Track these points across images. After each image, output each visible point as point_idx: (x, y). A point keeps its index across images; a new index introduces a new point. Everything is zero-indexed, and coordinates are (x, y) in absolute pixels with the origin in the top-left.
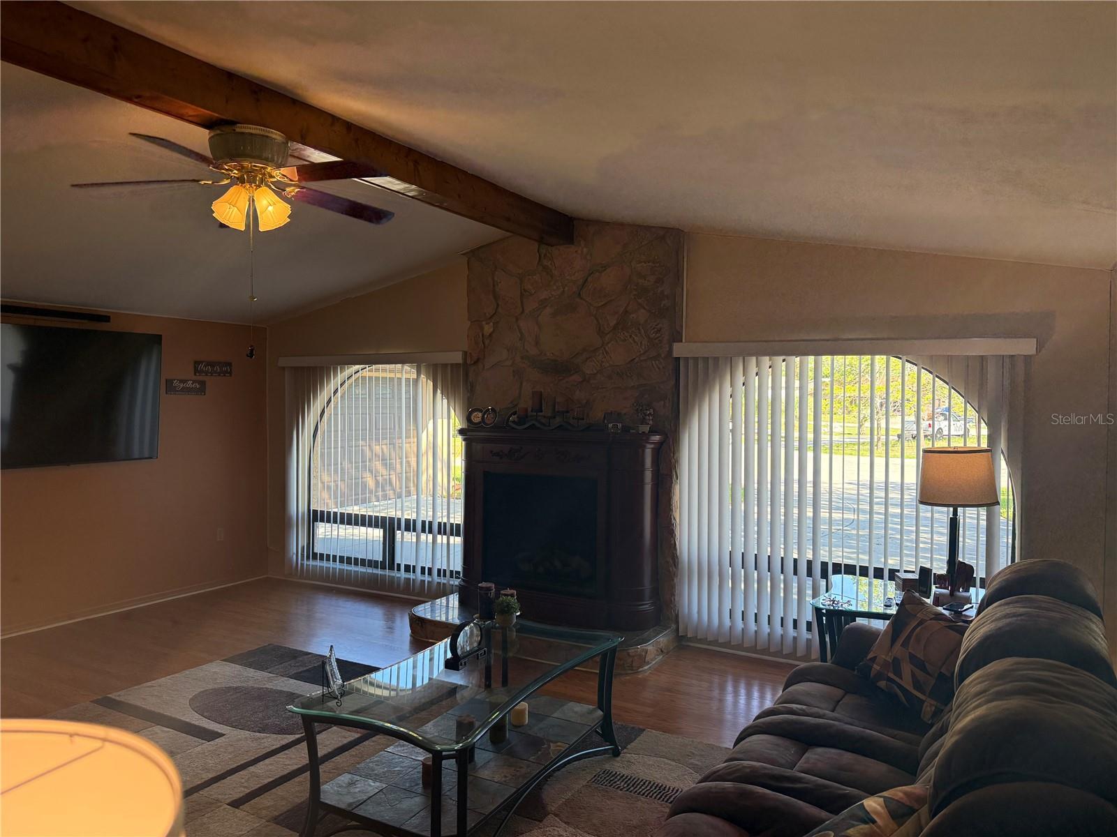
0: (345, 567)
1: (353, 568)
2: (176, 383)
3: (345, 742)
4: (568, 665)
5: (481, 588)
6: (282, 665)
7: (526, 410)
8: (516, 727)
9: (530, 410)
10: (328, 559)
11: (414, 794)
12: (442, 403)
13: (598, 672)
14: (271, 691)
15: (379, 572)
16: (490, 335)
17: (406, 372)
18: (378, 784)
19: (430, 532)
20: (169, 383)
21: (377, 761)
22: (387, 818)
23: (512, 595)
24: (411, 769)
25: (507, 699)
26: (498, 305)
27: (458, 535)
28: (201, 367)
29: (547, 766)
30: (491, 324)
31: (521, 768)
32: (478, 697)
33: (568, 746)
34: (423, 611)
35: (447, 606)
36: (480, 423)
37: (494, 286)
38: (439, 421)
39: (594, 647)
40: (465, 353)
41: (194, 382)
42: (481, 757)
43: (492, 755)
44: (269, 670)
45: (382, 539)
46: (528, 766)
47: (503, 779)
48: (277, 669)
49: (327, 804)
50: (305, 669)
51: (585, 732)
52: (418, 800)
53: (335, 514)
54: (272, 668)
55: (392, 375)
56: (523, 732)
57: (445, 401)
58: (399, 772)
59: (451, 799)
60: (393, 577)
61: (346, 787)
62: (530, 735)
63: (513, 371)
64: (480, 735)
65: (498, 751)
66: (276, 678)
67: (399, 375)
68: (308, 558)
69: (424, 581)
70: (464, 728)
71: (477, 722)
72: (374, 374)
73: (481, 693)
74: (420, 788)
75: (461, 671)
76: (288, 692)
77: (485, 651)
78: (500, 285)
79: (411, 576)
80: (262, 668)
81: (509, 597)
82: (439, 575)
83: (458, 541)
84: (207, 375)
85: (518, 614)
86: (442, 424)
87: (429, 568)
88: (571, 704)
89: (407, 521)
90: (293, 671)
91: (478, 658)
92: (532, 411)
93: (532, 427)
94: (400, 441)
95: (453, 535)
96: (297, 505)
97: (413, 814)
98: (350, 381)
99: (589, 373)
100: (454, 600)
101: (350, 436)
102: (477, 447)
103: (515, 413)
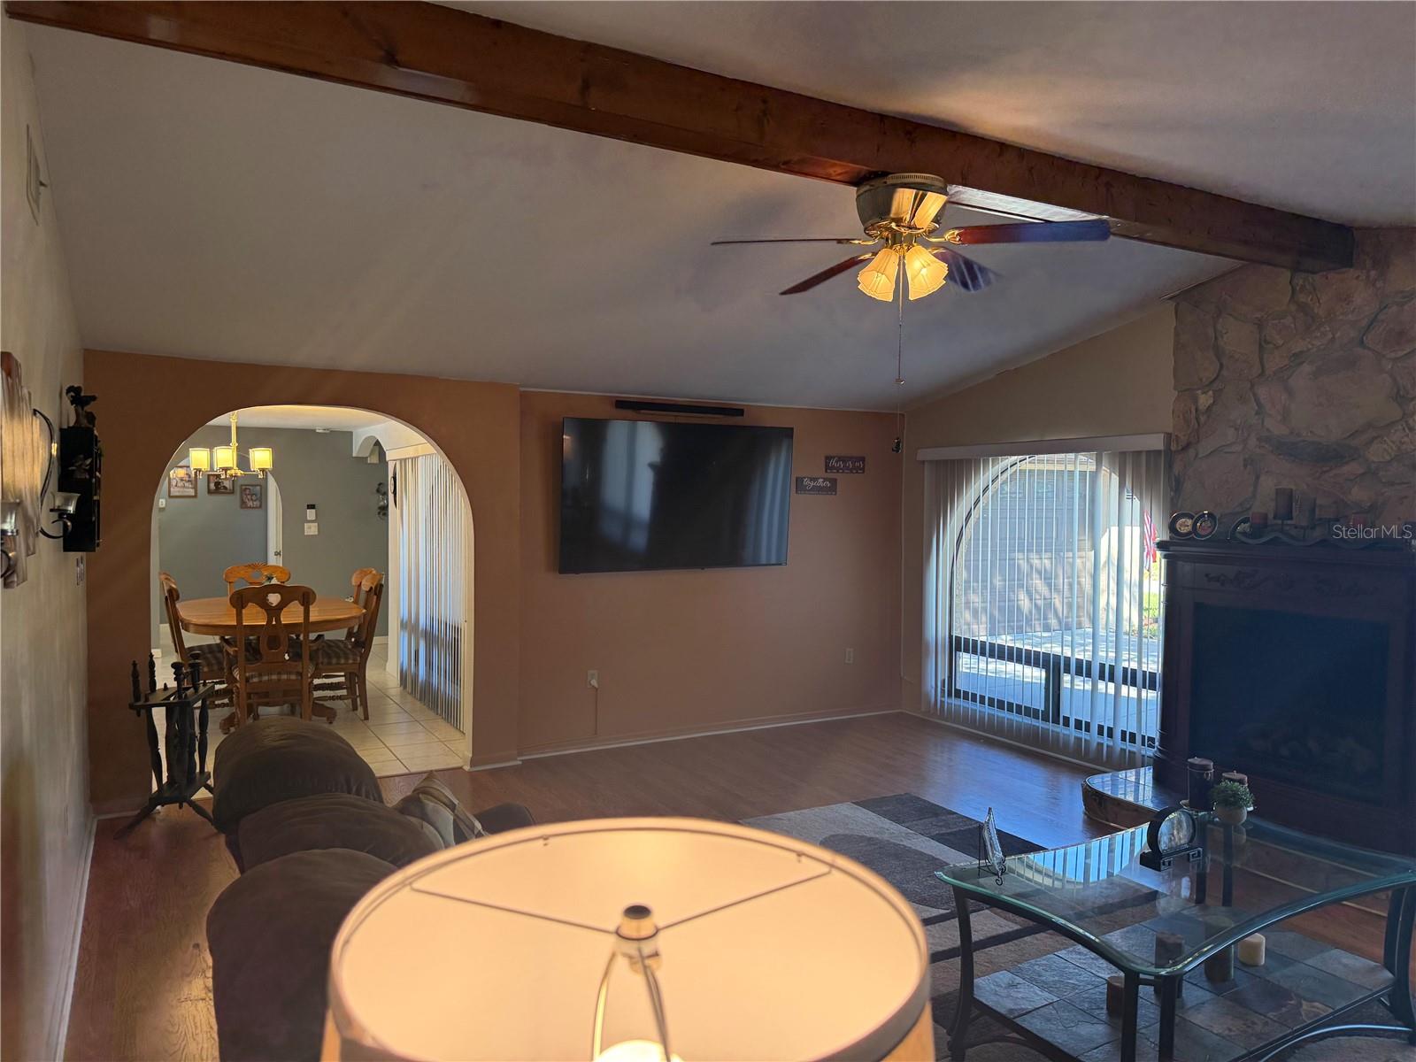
0: (996, 712)
1: (1005, 714)
2: (806, 481)
3: (1001, 932)
4: (1332, 895)
5: (1192, 765)
6: (922, 821)
7: (1265, 517)
8: (1244, 964)
9: (1271, 516)
10: (974, 699)
11: (1095, 1020)
12: (1133, 506)
13: (1385, 915)
14: (908, 850)
15: (1040, 724)
16: (1209, 409)
17: (1082, 463)
18: (1046, 994)
19: (1112, 679)
20: (799, 481)
21: (1046, 965)
22: (1060, 1041)
23: (1241, 782)
24: (1090, 987)
25: (1233, 926)
26: (1221, 365)
27: (1152, 687)
28: (833, 462)
29: (1296, 1031)
30: (1211, 393)
31: (1254, 1023)
32: (1185, 912)
33: (1331, 1011)
34: (1101, 783)
35: (1137, 782)
36: (1189, 533)
37: (1216, 338)
38: (1127, 530)
39: (1375, 876)
40: (1168, 436)
41: (825, 480)
42: (1192, 994)
43: (1208, 996)
44: (907, 825)
45: (1043, 682)
46: (1266, 1024)
47: (1227, 1032)
48: (917, 825)
49: (981, 1002)
50: (949, 831)
51: (1360, 997)
52: (1101, 1029)
53: (983, 643)
54: (910, 823)
55: (1062, 468)
56: (1257, 974)
57: (1137, 502)
58: (1074, 987)
59: (1148, 1040)
60: (1058, 733)
61: (1006, 988)
62: (1269, 981)
63: (1245, 460)
64: (1191, 964)
65: (1218, 992)
66: (915, 837)
67: (1070, 467)
68: (950, 695)
69: (1102, 744)
70: (1167, 951)
71: (1186, 947)
72: (1036, 467)
73: (1190, 908)
74: (1103, 1014)
75: (1163, 873)
76: (929, 855)
77: (1199, 852)
78: (1225, 336)
79: (1083, 734)
80: (898, 821)
81: (1236, 784)
82: (1123, 739)
83: (1152, 696)
84: (838, 472)
85: (1251, 809)
86: (1133, 534)
87: (1108, 728)
88: (1336, 952)
89: (1079, 662)
90: (935, 832)
91: (1189, 860)
92: (1275, 518)
93: (1274, 541)
94: (1070, 554)
95: (1145, 688)
96: (936, 628)
97: (1095, 1046)
98: (1005, 475)
99: (1376, 460)
100: (1147, 775)
101: (1003, 546)
102: (1185, 568)
103: (1245, 521)
